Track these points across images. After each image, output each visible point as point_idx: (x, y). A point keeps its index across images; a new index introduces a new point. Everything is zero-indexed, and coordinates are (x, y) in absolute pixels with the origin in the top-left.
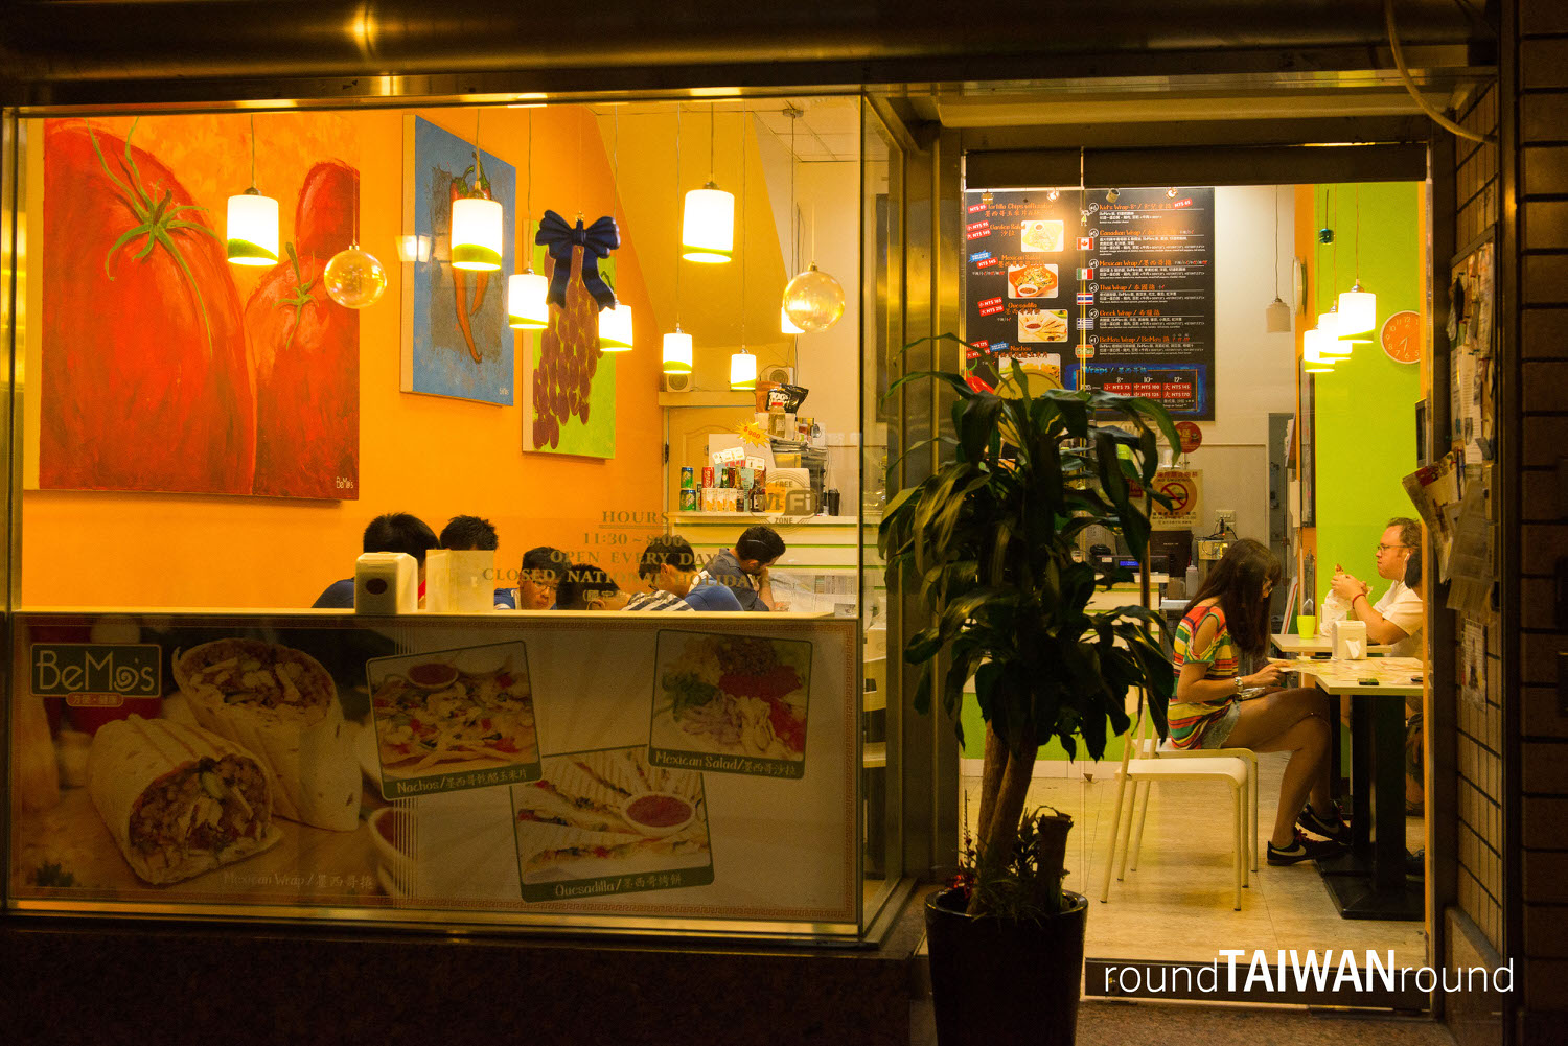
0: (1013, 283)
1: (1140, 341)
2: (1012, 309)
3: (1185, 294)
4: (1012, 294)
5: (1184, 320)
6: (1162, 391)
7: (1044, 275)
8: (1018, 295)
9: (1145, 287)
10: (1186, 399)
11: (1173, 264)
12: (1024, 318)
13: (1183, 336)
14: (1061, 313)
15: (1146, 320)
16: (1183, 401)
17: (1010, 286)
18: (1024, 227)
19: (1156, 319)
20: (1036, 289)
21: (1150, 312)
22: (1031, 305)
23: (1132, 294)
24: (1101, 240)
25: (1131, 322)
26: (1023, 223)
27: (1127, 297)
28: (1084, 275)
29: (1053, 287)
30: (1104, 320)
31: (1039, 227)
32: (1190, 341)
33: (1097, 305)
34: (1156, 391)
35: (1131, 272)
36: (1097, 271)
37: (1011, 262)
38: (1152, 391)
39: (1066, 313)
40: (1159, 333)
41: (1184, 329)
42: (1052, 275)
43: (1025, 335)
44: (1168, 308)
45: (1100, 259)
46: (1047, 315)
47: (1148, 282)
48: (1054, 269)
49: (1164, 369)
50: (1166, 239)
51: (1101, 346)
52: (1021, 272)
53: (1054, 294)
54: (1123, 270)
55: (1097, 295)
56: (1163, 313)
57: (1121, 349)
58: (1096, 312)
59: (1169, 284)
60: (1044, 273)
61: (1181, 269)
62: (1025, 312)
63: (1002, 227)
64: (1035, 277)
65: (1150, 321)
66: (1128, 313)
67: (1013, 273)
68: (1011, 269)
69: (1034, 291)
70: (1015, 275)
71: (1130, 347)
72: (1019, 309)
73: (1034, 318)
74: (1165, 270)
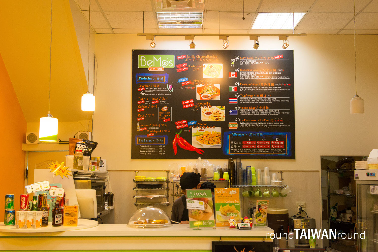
0: (199, 93)
1: (260, 121)
2: (198, 105)
3: (280, 99)
4: (198, 98)
5: (280, 111)
6: (270, 145)
7: (214, 90)
8: (201, 98)
9: (262, 95)
10: (282, 148)
11: (275, 85)
12: (204, 110)
13: (280, 119)
14: (222, 107)
15: (262, 111)
16: (280, 150)
17: (197, 94)
18: (204, 67)
19: (267, 111)
20: (210, 96)
21: (264, 108)
22: (208, 103)
23: (256, 99)
24: (241, 73)
25: (255, 112)
26: (204, 65)
27: (253, 100)
28: (233, 89)
29: (218, 95)
30: (243, 111)
31: (211, 67)
32: (283, 121)
33: (239, 104)
34: (267, 145)
35: (255, 89)
36: (239, 87)
37: (198, 83)
38: (265, 145)
39: (224, 107)
40: (268, 118)
41: (280, 116)
42: (217, 89)
43: (204, 118)
44: (272, 106)
45: (241, 82)
46: (215, 108)
47: (263, 93)
48: (218, 86)
49: (271, 134)
50: (271, 73)
51: (241, 123)
52: (203, 88)
53: (218, 98)
54: (251, 87)
55: (239, 99)
56: (270, 108)
57: (251, 125)
58: (239, 107)
59: (273, 94)
60: (214, 88)
61: (278, 87)
62: (205, 107)
63: (194, 66)
64: (209, 90)
65: (264, 112)
66: (254, 108)
67: (198, 88)
68: (198, 86)
69: (209, 97)
70: (200, 89)
71: (255, 124)
72: (201, 105)
73: (209, 109)
74: (271, 87)
